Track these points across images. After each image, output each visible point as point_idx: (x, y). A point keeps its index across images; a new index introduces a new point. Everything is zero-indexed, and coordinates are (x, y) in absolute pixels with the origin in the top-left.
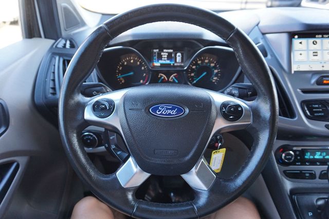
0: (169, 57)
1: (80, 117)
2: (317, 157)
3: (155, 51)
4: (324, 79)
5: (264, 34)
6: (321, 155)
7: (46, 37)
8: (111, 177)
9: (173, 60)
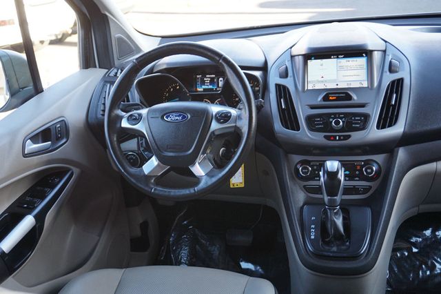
0: (212, 81)
1: (118, 126)
3: (198, 76)
4: (330, 95)
5: (292, 56)
7: (100, 67)
8: (139, 169)
9: (216, 85)
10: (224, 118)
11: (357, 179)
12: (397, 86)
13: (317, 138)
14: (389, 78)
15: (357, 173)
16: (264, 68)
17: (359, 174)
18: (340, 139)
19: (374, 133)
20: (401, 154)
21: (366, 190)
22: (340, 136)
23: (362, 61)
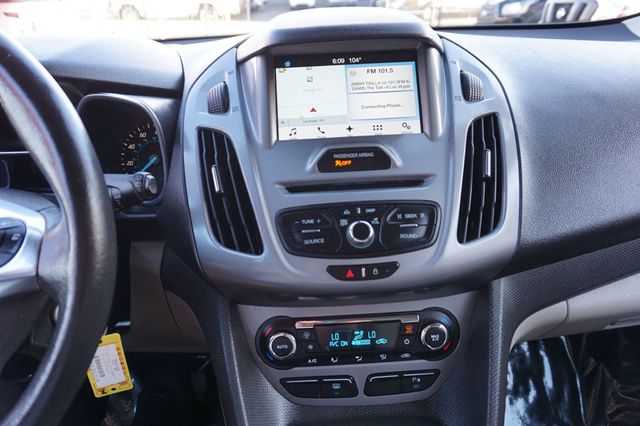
2: (356, 342)
4: (336, 156)
6: (365, 337)
11: (406, 355)
13: (312, 272)
15: (407, 342)
16: (176, 93)
17: (410, 345)
18: (370, 276)
19: (454, 252)
21: (427, 380)
22: (369, 267)
23: (405, 71)
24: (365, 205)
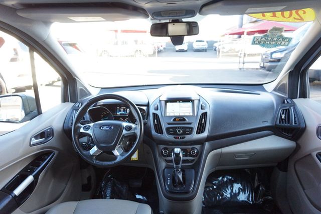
0: (124, 110)
1: (79, 131)
3: (118, 108)
5: (160, 101)
7: (71, 102)
8: (88, 152)
9: (126, 112)
10: (129, 128)
11: (188, 156)
12: (204, 115)
13: (171, 138)
14: (201, 112)
15: (188, 153)
16: (148, 105)
18: (180, 139)
19: (195, 136)
20: (207, 145)
21: (192, 161)
22: (180, 137)
23: (190, 104)
24: (180, 127)
